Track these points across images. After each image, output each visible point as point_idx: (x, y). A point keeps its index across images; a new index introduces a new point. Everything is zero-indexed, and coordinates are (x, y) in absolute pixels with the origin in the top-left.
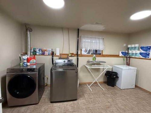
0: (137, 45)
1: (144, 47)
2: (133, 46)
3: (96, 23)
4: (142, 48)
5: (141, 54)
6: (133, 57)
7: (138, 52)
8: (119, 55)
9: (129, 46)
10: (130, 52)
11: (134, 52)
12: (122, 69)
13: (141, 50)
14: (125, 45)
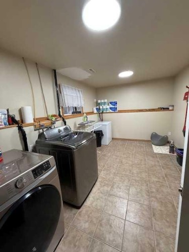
0: (106, 101)
1: (112, 102)
2: (103, 101)
3: (91, 70)
4: (111, 103)
5: (111, 108)
6: (105, 112)
7: (108, 107)
8: (93, 112)
9: (99, 101)
10: (101, 107)
11: (105, 107)
12: (106, 125)
13: (110, 105)
14: (95, 101)
